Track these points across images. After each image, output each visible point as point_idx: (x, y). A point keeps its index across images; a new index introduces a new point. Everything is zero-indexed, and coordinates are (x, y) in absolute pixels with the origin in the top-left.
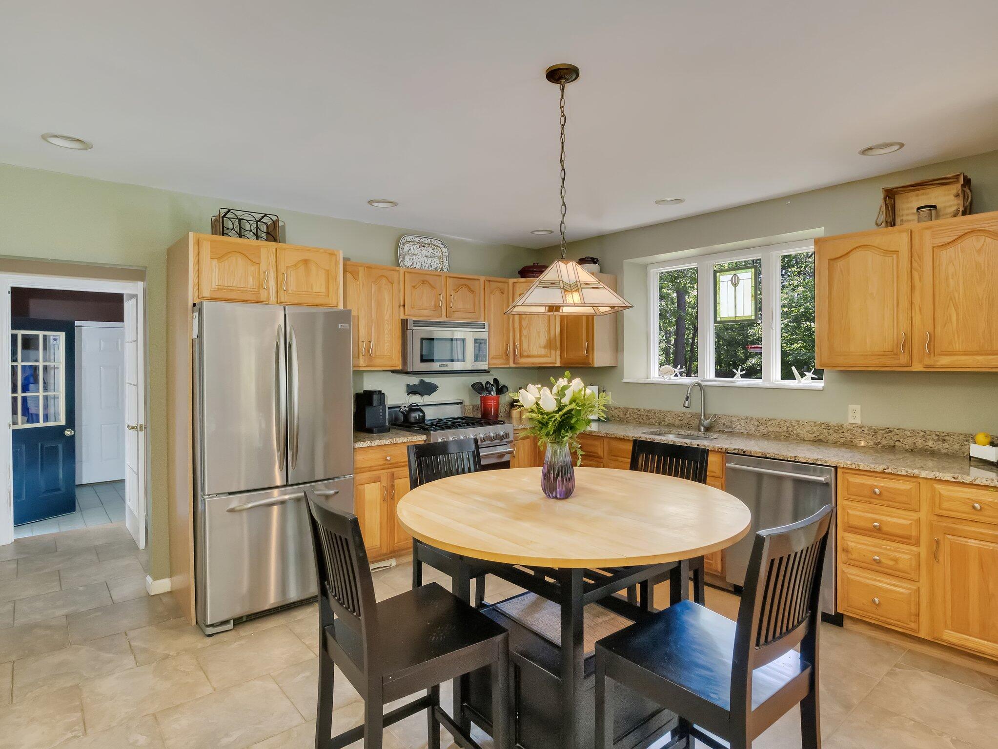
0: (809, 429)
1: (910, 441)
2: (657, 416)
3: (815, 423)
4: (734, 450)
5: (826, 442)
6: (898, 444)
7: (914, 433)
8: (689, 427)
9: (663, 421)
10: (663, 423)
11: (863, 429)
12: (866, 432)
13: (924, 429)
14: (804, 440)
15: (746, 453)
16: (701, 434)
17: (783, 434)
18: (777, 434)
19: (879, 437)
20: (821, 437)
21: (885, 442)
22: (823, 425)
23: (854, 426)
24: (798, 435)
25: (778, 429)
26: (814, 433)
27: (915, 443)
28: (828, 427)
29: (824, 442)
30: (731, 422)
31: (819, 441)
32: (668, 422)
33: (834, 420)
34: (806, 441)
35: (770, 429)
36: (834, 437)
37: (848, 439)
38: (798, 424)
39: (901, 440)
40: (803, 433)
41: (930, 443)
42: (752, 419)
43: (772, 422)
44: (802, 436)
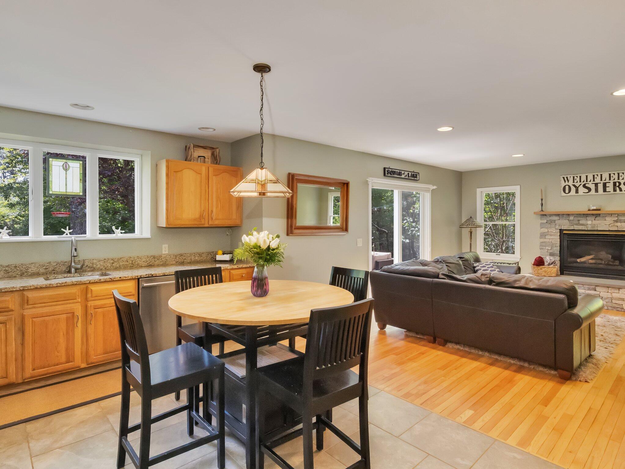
0: (144, 260)
1: (189, 258)
2: (18, 269)
3: (148, 256)
4: (146, 275)
5: (153, 266)
6: (185, 260)
7: (191, 254)
8: (54, 273)
9: (26, 272)
10: (26, 274)
11: (171, 256)
12: (172, 257)
13: (194, 252)
14: (142, 267)
15: (154, 276)
16: (72, 275)
17: (129, 265)
18: (125, 266)
19: (177, 258)
20: (151, 264)
21: (180, 261)
22: (152, 257)
23: (167, 255)
24: (138, 264)
25: (127, 263)
26: (147, 262)
27: (191, 259)
28: (154, 257)
29: (152, 266)
30: (93, 264)
31: (150, 266)
32: (32, 272)
33: (156, 254)
34: (143, 267)
35: (121, 264)
36: (157, 262)
37: (164, 262)
38: (138, 258)
39: (186, 259)
40: (141, 263)
41: (197, 258)
42: (108, 259)
43: (122, 259)
44: (141, 264)
